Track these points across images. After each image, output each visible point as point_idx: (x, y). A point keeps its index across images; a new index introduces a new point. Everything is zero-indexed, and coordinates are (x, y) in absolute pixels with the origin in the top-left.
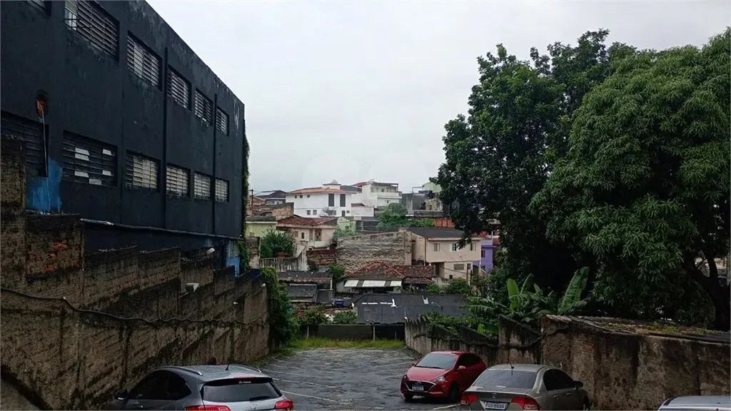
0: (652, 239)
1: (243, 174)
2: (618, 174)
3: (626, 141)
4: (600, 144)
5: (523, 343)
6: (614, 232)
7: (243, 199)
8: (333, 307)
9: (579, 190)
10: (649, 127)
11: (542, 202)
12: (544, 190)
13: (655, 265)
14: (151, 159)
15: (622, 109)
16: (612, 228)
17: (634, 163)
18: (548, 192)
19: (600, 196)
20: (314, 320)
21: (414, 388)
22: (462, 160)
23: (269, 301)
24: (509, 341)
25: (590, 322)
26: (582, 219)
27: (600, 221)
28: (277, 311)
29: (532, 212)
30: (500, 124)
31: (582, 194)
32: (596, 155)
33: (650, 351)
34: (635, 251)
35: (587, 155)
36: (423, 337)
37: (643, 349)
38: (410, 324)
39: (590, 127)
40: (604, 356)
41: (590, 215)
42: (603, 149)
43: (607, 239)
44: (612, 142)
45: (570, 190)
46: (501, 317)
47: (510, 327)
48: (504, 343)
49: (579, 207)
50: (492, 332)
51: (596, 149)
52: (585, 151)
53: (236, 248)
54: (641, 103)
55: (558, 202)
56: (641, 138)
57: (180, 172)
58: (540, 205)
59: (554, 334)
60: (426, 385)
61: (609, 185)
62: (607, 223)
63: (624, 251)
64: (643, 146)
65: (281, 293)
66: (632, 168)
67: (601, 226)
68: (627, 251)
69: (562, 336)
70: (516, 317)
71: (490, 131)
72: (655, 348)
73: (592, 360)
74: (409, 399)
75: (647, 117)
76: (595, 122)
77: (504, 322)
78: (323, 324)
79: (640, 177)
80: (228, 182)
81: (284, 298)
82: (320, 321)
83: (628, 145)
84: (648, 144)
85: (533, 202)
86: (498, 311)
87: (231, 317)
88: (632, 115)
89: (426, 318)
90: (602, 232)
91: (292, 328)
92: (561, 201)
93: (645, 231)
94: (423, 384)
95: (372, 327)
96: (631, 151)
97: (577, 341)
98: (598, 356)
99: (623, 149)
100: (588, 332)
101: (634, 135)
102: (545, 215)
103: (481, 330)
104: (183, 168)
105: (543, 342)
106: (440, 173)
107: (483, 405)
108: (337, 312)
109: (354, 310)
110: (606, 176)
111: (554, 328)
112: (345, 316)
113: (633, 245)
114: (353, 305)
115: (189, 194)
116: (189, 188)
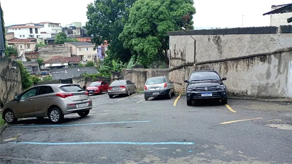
0: (151, 47)
2: (142, 29)
3: (144, 20)
4: (138, 20)
5: (118, 77)
6: (141, 45)
8: (41, 75)
9: (133, 33)
10: (150, 16)
11: (122, 36)
12: (122, 33)
13: (151, 54)
15: (143, 10)
16: (141, 44)
17: (146, 26)
18: (124, 34)
19: (138, 35)
20: (35, 80)
21: (90, 92)
22: (94, 20)
24: (114, 78)
25: (136, 69)
26: (134, 41)
27: (138, 42)
28: (25, 77)
29: (119, 40)
30: (107, 9)
31: (133, 34)
32: (137, 23)
33: (149, 74)
34: (146, 50)
35: (135, 22)
36: (81, 82)
37: (147, 74)
38: (75, 78)
39: (135, 15)
40: (139, 77)
41: (135, 41)
42: (139, 22)
43: (140, 47)
44: (141, 20)
45: (130, 33)
46: (111, 71)
47: (114, 73)
48: (113, 78)
49: (132, 38)
50: (108, 76)
51: (137, 22)
52: (134, 22)
53: (4, 54)
54: (148, 9)
55: (127, 36)
56: (148, 19)
58: (121, 37)
59: (127, 74)
60: (93, 91)
61: (140, 32)
62: (140, 43)
63: (144, 50)
64: (148, 21)
65: (25, 70)
66: (146, 28)
67: (138, 44)
69: (129, 74)
70: (116, 71)
71: (104, 11)
72: (150, 73)
73: (137, 78)
75: (149, 13)
76: (136, 14)
77: (112, 72)
78: (39, 81)
79: (148, 30)
81: (26, 72)
82: (38, 80)
83: (145, 21)
84: (150, 21)
85: (119, 36)
86: (110, 70)
87: (16, 79)
88: (146, 13)
89: (83, 75)
91: (31, 83)
92: (128, 36)
93: (149, 45)
94: (92, 90)
95: (60, 81)
96: (146, 23)
97: (133, 74)
98: (138, 77)
99: (144, 22)
100: (136, 72)
101: (146, 18)
102: (123, 40)
103: (103, 76)
105: (124, 76)
106: (86, 25)
107: (113, 89)
108: (43, 76)
109: (51, 75)
110: (139, 30)
111: (127, 72)
112: (48, 78)
113: (146, 49)
114: (50, 73)
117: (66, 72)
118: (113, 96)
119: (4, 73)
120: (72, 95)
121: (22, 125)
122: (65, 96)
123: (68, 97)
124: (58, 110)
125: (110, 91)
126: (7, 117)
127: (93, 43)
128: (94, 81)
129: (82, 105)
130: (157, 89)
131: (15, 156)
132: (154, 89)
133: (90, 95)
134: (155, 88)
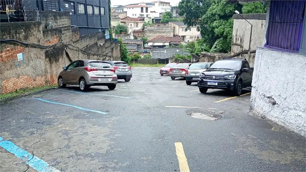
1: (109, 4)
2: (225, 10)
5: (196, 60)
6: (222, 28)
7: (109, 14)
8: (143, 53)
9: (215, 14)
12: (206, 14)
14: (82, 4)
17: (230, 7)
19: (220, 17)
20: (136, 57)
21: (163, 72)
23: (121, 50)
24: (193, 60)
26: (215, 24)
27: (219, 25)
28: (124, 53)
34: (227, 34)
37: (215, 59)
38: (170, 58)
41: (217, 23)
45: (212, 15)
46: (192, 54)
49: (215, 20)
53: (108, 31)
55: (210, 18)
57: (90, 7)
58: (205, 19)
61: (222, 14)
62: (221, 25)
65: (124, 47)
66: (229, 8)
67: (219, 26)
68: (225, 33)
69: (203, 58)
72: (217, 59)
74: (162, 75)
78: (139, 59)
80: (104, 8)
87: (110, 54)
89: (174, 56)
90: (219, 28)
93: (230, 28)
94: (165, 71)
95: (157, 60)
104: (91, 5)
105: (200, 60)
108: (145, 54)
109: (151, 54)
110: (222, 11)
111: (202, 56)
113: (227, 32)
114: (150, 52)
115: (93, 14)
116: (93, 12)
117: (165, 52)
120: (96, 70)
123: (93, 71)
124: (84, 80)
125: (171, 73)
129: (105, 79)
130: (197, 75)
132: (194, 75)
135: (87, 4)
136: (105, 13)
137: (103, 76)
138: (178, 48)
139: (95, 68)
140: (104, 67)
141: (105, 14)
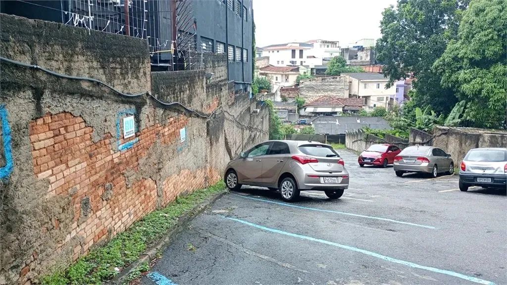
0: (499, 87)
1: (253, 43)
2: (484, 51)
3: (490, 33)
4: (475, 34)
5: (423, 140)
6: (478, 83)
7: (253, 60)
8: (299, 124)
9: (462, 58)
10: (503, 25)
11: (440, 65)
12: (441, 58)
13: (498, 101)
15: (489, 14)
16: (478, 81)
17: (493, 45)
18: (444, 60)
19: (473, 63)
20: (289, 132)
21: (366, 161)
22: (392, 36)
23: (270, 119)
24: (415, 140)
25: (459, 129)
26: (462, 75)
27: (471, 77)
28: (274, 125)
29: (434, 71)
30: (417, 14)
31: (463, 61)
32: (472, 40)
33: (484, 141)
34: (488, 93)
35: (469, 37)
36: (359, 141)
37: (481, 140)
38: (350, 134)
39: (471, 24)
40: (463, 145)
41: (465, 74)
42: (477, 37)
43: (474, 87)
44: (482, 33)
45: (456, 59)
46: (411, 128)
47: (416, 133)
48: (412, 141)
49: (461, 68)
50: (405, 136)
51: (473, 37)
52: (467, 37)
54: (501, 11)
55: (449, 65)
56: (498, 31)
57: (231, 48)
58: (438, 67)
59: (440, 136)
60: (372, 159)
61: (478, 57)
62: (474, 78)
63: (483, 93)
64: (499, 36)
65: (275, 115)
66: (492, 48)
67: (471, 79)
68: (484, 92)
69: (444, 136)
70: (420, 128)
71: (411, 19)
72: (486, 139)
73: (458, 147)
75: (503, 19)
76: (473, 21)
77: (413, 131)
78: (294, 134)
79: (495, 53)
80: (247, 50)
81: (277, 119)
82: (293, 132)
83: (491, 35)
84: (502, 34)
85: (434, 65)
86: (409, 125)
87: (260, 127)
88: (495, 18)
89: (362, 130)
90: (472, 83)
91: (282, 135)
92: (451, 66)
93: (495, 82)
94: (370, 159)
95: (325, 136)
96: (492, 38)
97: (452, 139)
98: (461, 144)
99: (487, 37)
100: (457, 133)
101: (495, 30)
102: (441, 72)
103: (397, 135)
104: (232, 46)
105: (434, 139)
106: (377, 44)
107: (405, 161)
108: (302, 127)
109: (313, 126)
110: (477, 52)
111: (440, 132)
112: (308, 130)
113: (488, 90)
114: (311, 123)
115: (234, 60)
116: (234, 56)
117: (337, 123)
118: (404, 174)
119: (241, 117)
120: (316, 161)
121: (244, 196)
122: (306, 162)
123: (310, 164)
125: (398, 164)
126: (229, 181)
127: (385, 76)
128: (379, 143)
129: (330, 180)
130: (488, 172)
131: (216, 233)
132: (480, 172)
133: (365, 165)
134: (484, 169)
135: (228, 43)
136: (247, 59)
137: (328, 174)
138: (359, 117)
139: (313, 158)
140: (328, 156)
141: (247, 61)
